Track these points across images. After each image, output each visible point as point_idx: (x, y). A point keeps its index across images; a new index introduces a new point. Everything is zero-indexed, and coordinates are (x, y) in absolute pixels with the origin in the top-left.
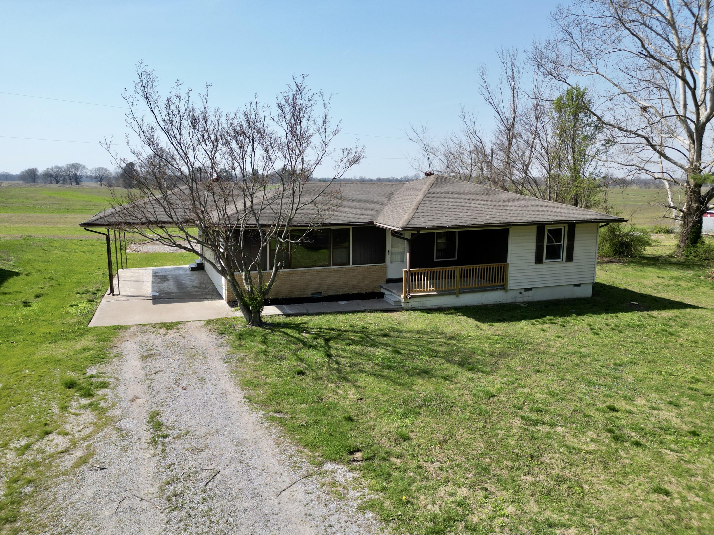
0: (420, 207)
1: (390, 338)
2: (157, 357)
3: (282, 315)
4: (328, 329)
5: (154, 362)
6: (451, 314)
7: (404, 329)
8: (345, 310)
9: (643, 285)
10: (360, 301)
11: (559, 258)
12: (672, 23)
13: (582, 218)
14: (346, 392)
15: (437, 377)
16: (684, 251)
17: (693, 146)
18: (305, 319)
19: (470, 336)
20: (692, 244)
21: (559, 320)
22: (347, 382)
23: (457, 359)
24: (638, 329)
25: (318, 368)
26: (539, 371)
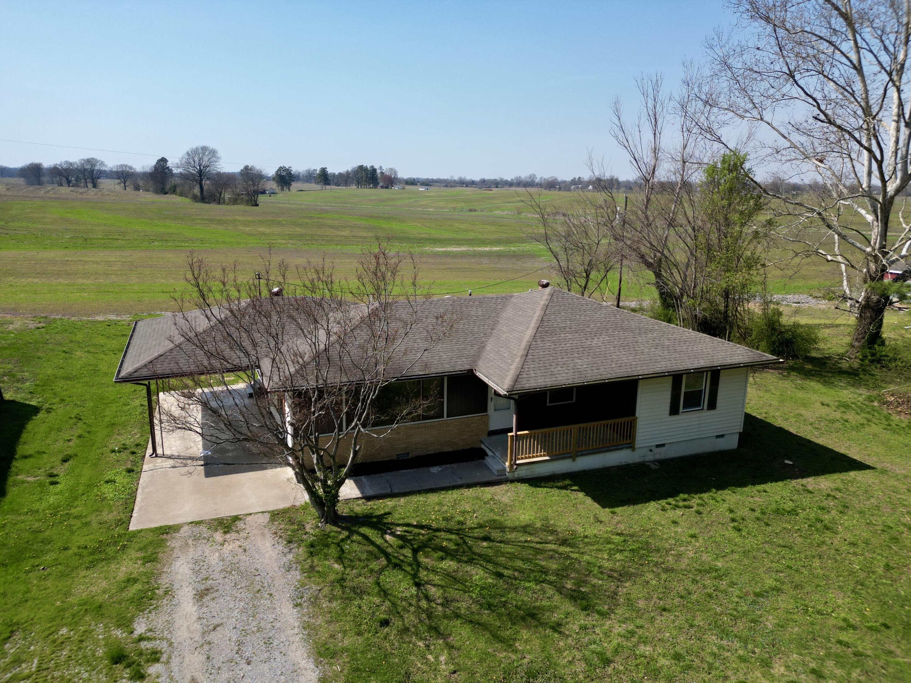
0: (531, 351)
1: (491, 544)
2: (215, 595)
3: (361, 498)
4: (416, 526)
5: (212, 604)
6: (565, 488)
7: (509, 523)
8: (438, 486)
9: (802, 418)
10: (454, 466)
11: (699, 405)
12: (859, 67)
13: (729, 361)
14: (436, 658)
15: (544, 625)
16: (858, 352)
17: (877, 224)
18: (390, 503)
19: (586, 537)
20: (868, 344)
21: (695, 501)
22: (438, 638)
23: (569, 586)
24: (788, 518)
25: (404, 609)
26: (664, 610)
